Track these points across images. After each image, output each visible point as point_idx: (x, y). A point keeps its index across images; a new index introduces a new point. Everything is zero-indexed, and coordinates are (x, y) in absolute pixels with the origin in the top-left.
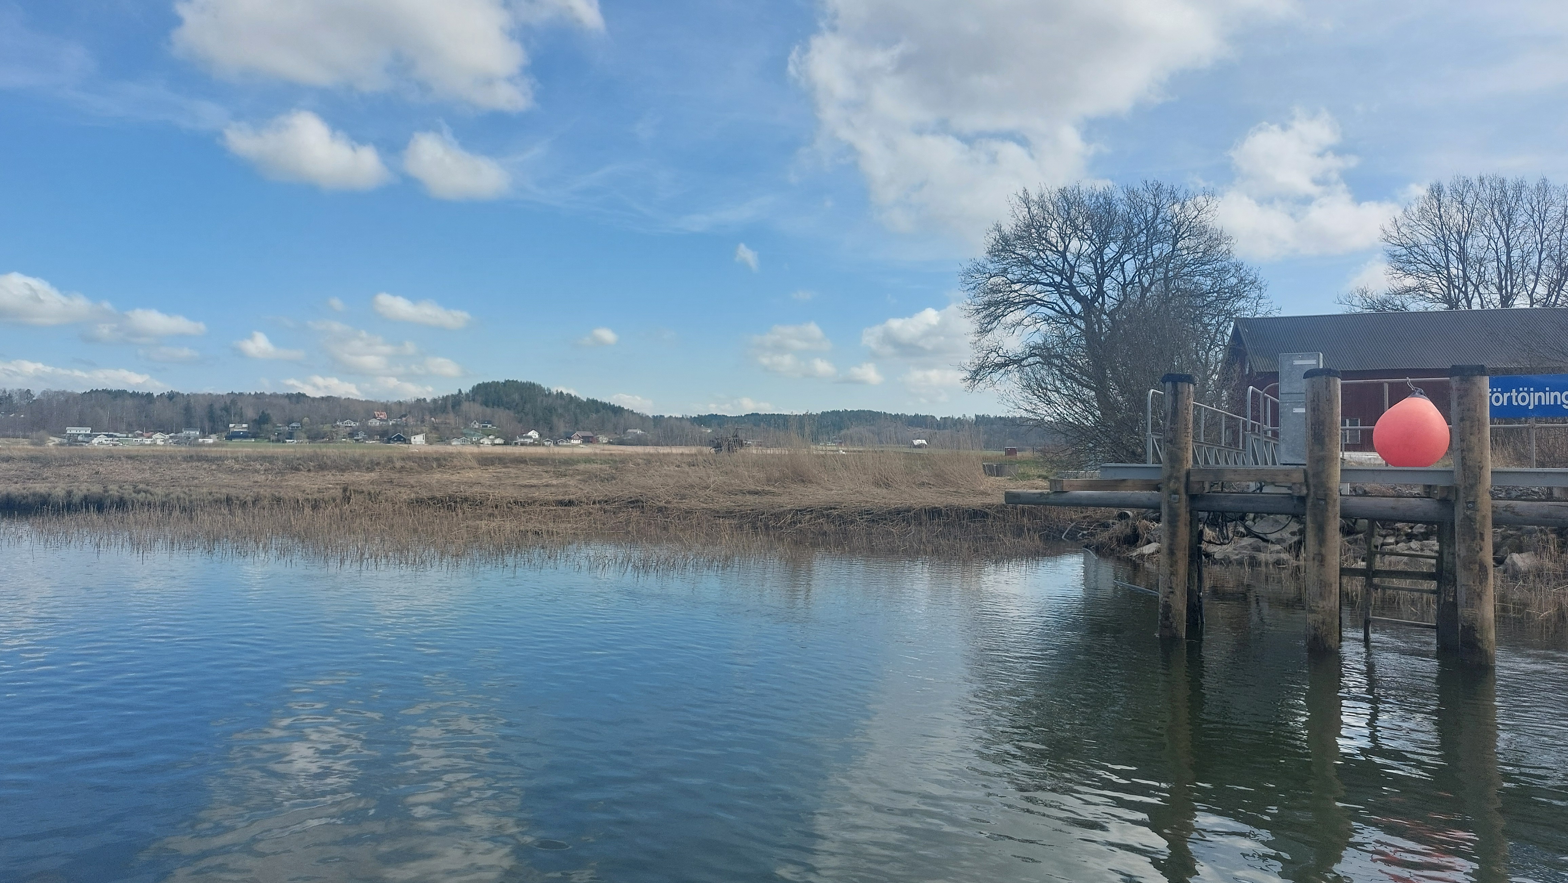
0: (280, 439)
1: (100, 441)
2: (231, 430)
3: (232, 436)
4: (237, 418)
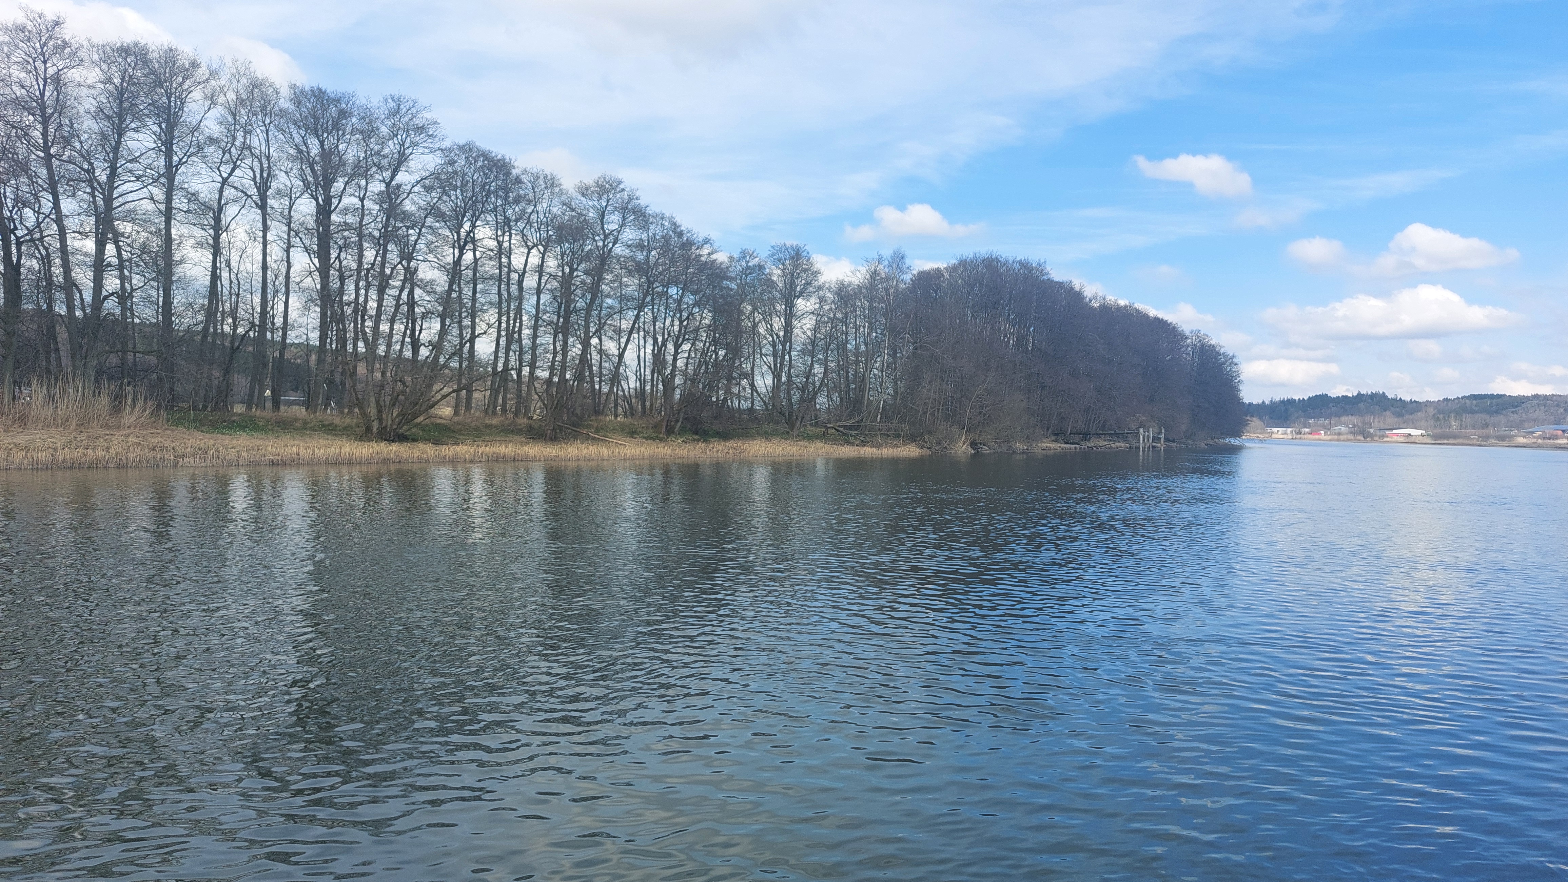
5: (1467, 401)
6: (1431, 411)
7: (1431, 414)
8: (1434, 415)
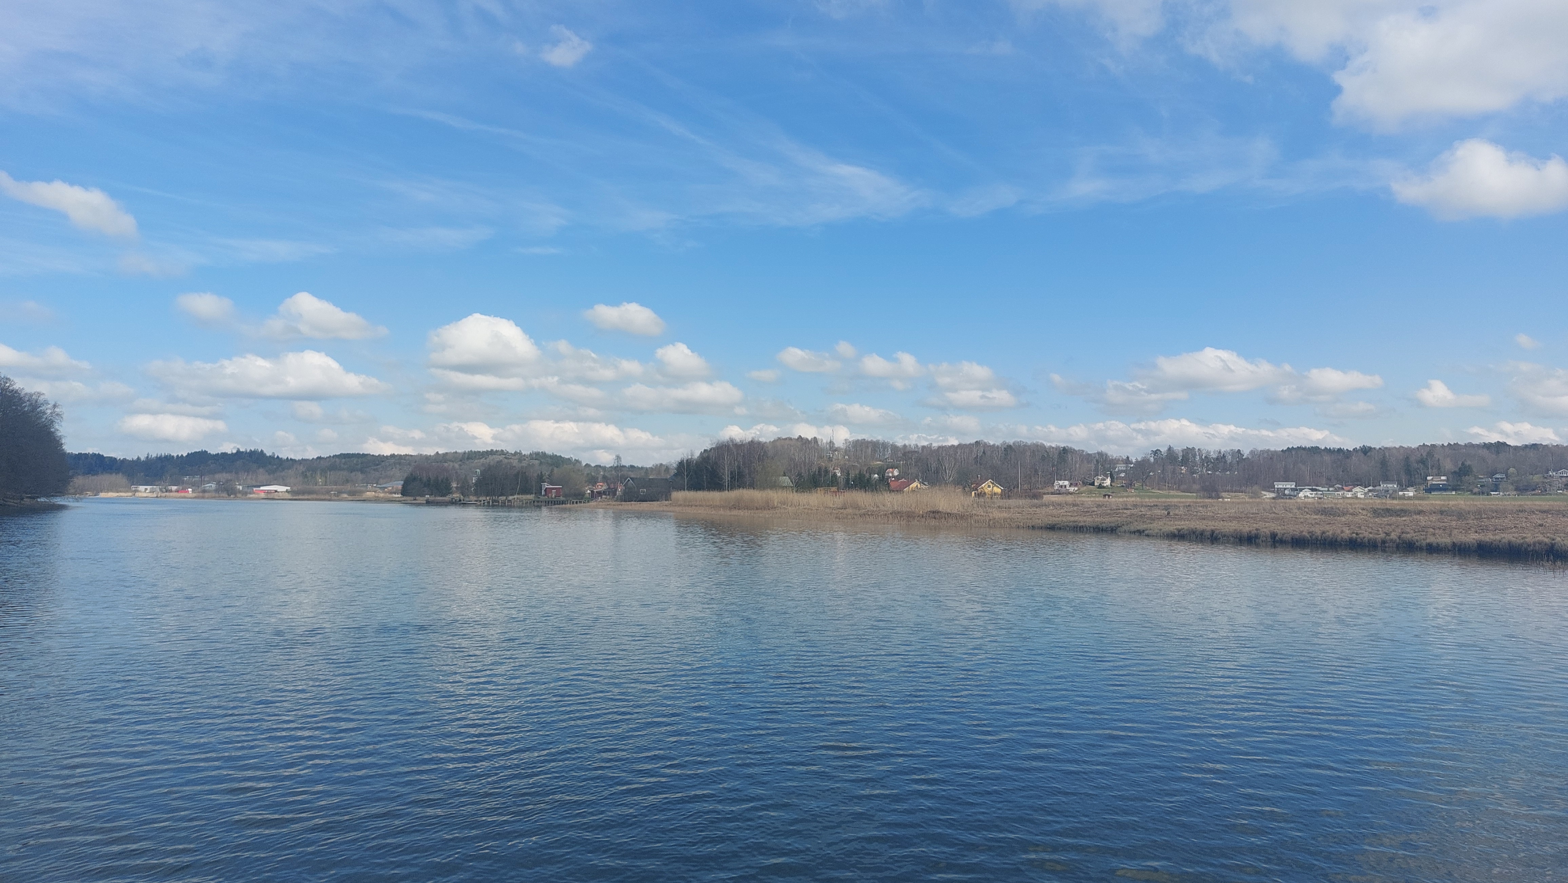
0: (1485, 491)
1: (1306, 494)
2: (1430, 483)
3: (1430, 489)
4: (1435, 471)
5: (337, 460)
6: (302, 468)
7: (301, 471)
8: (303, 473)
